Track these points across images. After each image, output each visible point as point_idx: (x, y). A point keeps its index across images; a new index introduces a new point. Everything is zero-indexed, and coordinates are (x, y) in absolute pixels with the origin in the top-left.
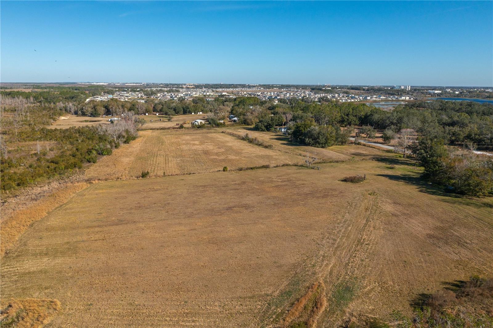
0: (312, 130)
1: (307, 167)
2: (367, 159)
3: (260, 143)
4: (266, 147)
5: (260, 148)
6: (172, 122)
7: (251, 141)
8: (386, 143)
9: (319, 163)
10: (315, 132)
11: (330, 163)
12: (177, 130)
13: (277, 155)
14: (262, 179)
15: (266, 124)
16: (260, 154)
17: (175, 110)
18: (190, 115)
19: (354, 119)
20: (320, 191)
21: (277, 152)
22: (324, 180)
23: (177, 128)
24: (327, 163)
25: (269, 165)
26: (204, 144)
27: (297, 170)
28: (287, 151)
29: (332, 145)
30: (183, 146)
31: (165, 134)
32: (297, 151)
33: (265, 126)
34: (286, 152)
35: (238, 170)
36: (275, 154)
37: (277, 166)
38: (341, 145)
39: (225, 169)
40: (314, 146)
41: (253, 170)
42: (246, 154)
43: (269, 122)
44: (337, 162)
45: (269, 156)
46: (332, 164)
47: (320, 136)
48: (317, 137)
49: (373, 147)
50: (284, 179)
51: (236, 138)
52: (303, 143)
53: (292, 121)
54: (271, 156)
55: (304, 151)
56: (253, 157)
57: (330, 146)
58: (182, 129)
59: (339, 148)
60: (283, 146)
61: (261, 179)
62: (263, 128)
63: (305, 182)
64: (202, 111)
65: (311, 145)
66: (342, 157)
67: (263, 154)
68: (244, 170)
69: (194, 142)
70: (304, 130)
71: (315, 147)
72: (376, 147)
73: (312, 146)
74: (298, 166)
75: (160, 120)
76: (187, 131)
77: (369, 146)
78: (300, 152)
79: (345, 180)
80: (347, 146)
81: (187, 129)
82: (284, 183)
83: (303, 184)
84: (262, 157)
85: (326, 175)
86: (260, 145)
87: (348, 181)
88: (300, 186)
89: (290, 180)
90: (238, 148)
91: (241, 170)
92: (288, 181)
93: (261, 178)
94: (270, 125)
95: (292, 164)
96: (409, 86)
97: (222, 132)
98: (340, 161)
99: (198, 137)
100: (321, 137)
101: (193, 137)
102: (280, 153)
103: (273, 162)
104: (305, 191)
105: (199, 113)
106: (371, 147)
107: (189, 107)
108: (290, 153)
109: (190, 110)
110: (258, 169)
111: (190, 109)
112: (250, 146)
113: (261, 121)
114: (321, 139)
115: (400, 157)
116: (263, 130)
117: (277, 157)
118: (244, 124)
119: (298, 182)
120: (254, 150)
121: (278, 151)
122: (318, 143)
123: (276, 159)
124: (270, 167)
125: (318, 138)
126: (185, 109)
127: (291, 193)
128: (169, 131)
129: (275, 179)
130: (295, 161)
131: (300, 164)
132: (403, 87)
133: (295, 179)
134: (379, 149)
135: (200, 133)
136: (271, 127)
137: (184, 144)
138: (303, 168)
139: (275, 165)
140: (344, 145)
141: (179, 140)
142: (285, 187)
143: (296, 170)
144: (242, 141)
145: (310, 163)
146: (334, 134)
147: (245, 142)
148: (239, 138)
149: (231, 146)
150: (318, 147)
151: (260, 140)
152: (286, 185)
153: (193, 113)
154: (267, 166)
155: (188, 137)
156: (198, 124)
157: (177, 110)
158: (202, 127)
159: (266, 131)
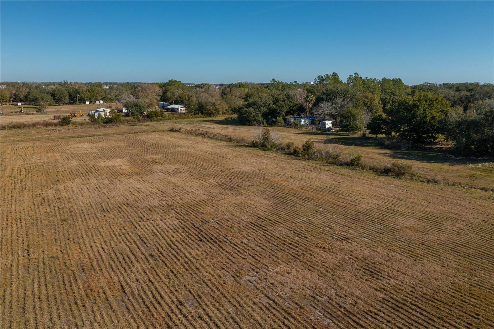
6: (45, 114)
12: (54, 128)
15: (264, 109)
17: (53, 95)
18: (83, 105)
23: (55, 125)
26: (151, 172)
30: (69, 184)
31: (17, 138)
43: (269, 104)
58: (66, 127)
62: (261, 118)
64: (103, 99)
69: (109, 163)
75: (21, 112)
76: (79, 129)
81: (79, 127)
97: (172, 130)
99: (114, 144)
101: (101, 145)
105: (98, 102)
107: (81, 91)
109: (81, 97)
111: (82, 95)
118: (200, 114)
126: (73, 95)
128: (33, 131)
135: (118, 134)
137: (74, 174)
141: (58, 156)
153: (87, 103)
155: (85, 147)
156: (105, 115)
157: (58, 96)
158: (115, 121)
159: (266, 125)
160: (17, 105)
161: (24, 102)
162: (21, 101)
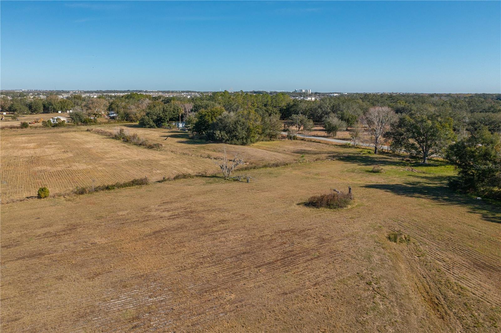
0: (225, 117)
1: (224, 178)
2: (324, 158)
3: (140, 142)
4: (150, 147)
5: (141, 149)
7: (126, 140)
8: (331, 137)
9: (246, 169)
10: (230, 120)
11: (264, 169)
13: (167, 160)
14: (125, 213)
15: (155, 117)
16: (137, 159)
17: (30, 106)
19: (275, 111)
20: (270, 242)
21: (167, 154)
22: (268, 205)
23: (17, 127)
24: (260, 168)
25: (146, 179)
26: (42, 147)
27: (204, 185)
28: (185, 152)
29: (257, 140)
32: (202, 151)
33: (153, 121)
34: (184, 154)
35: (76, 193)
36: (164, 157)
37: (164, 180)
38: (269, 141)
39: (42, 194)
40: (230, 142)
41: (112, 191)
42: (111, 159)
43: (159, 114)
44: (277, 165)
45: (151, 161)
46: (269, 169)
47: (239, 126)
48: (233, 129)
49: (317, 141)
50: (177, 209)
51: (105, 137)
52: (211, 139)
53: (193, 112)
54: (156, 161)
55: (214, 151)
56: (122, 164)
57: (254, 143)
58: (24, 129)
59: (268, 144)
60: (180, 145)
61: (121, 213)
62: (152, 123)
63: (226, 214)
65: (224, 141)
66: (281, 157)
67: (142, 158)
68: (90, 192)
70: (212, 120)
71: (231, 144)
72: (322, 142)
73: (225, 143)
74: (206, 177)
76: (29, 130)
77: (311, 141)
78: (208, 152)
79: (313, 203)
80: (278, 142)
81: (34, 129)
82: (174, 223)
83: (222, 222)
84: (138, 164)
85: (267, 194)
86: (140, 145)
87: (321, 206)
88: (215, 229)
89: (192, 212)
90: (99, 151)
91: (82, 192)
92: (187, 213)
93: (123, 210)
94: (161, 118)
95: (195, 174)
96: (309, 90)
97: (88, 130)
98: (280, 163)
100: (239, 128)
102: (173, 155)
103: (158, 171)
104: (230, 244)
105: (68, 111)
106: (313, 142)
107: (53, 103)
108: (190, 154)
110: (121, 189)
112: (124, 146)
113: (148, 114)
114: (239, 131)
115: (369, 153)
116: (151, 127)
117: (166, 162)
118: (125, 121)
119: (210, 217)
120: (128, 152)
121: (169, 153)
122: (236, 138)
123: (165, 166)
124: (150, 182)
125: (235, 129)
126: (47, 106)
127: (194, 254)
129: (157, 210)
130: (200, 169)
131: (210, 172)
132: (304, 91)
133: (202, 208)
134: (327, 144)
136: (163, 122)
138: (217, 179)
139: (160, 178)
140: (274, 141)
142: (178, 235)
143: (203, 187)
144: (113, 140)
145: (229, 170)
146: (258, 123)
147: (118, 141)
148: (111, 137)
149: (89, 149)
150: (235, 144)
151: (141, 138)
152: (182, 227)
153: (60, 112)
154: (142, 180)
156: (54, 121)
157: (35, 107)
158: (60, 125)
159: (156, 127)
160: (3, 114)
161: (8, 111)
162: (7, 111)
